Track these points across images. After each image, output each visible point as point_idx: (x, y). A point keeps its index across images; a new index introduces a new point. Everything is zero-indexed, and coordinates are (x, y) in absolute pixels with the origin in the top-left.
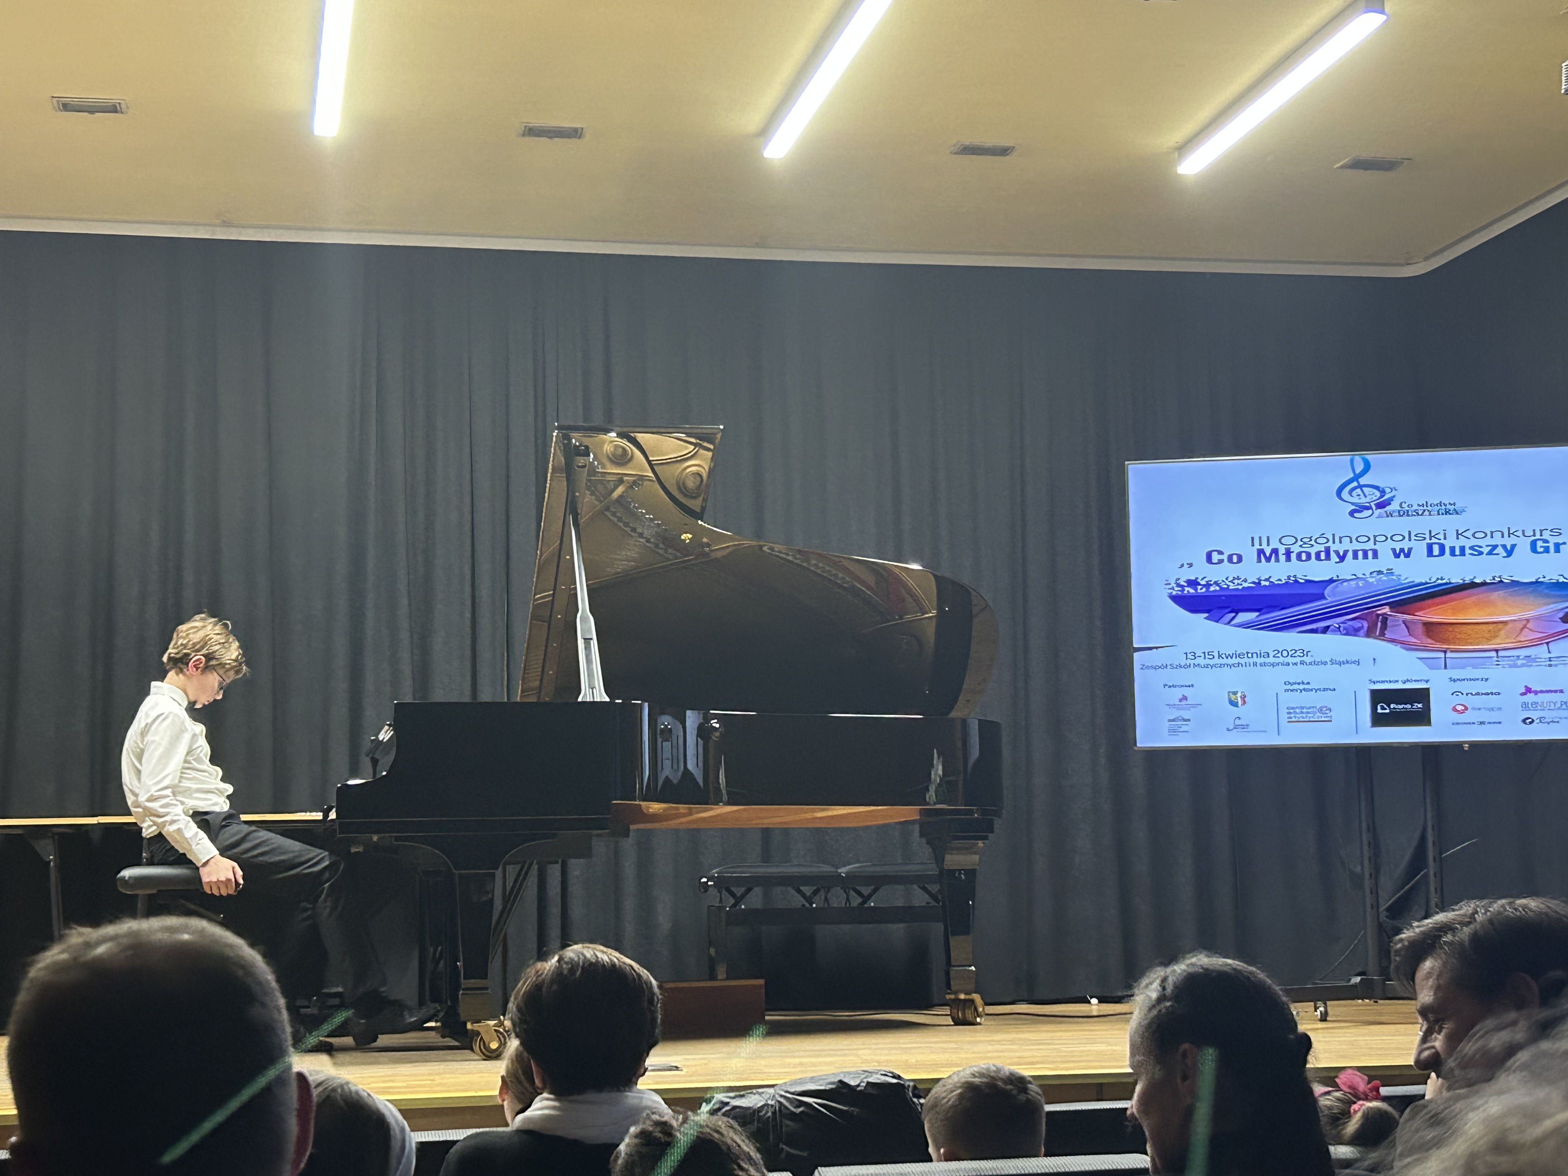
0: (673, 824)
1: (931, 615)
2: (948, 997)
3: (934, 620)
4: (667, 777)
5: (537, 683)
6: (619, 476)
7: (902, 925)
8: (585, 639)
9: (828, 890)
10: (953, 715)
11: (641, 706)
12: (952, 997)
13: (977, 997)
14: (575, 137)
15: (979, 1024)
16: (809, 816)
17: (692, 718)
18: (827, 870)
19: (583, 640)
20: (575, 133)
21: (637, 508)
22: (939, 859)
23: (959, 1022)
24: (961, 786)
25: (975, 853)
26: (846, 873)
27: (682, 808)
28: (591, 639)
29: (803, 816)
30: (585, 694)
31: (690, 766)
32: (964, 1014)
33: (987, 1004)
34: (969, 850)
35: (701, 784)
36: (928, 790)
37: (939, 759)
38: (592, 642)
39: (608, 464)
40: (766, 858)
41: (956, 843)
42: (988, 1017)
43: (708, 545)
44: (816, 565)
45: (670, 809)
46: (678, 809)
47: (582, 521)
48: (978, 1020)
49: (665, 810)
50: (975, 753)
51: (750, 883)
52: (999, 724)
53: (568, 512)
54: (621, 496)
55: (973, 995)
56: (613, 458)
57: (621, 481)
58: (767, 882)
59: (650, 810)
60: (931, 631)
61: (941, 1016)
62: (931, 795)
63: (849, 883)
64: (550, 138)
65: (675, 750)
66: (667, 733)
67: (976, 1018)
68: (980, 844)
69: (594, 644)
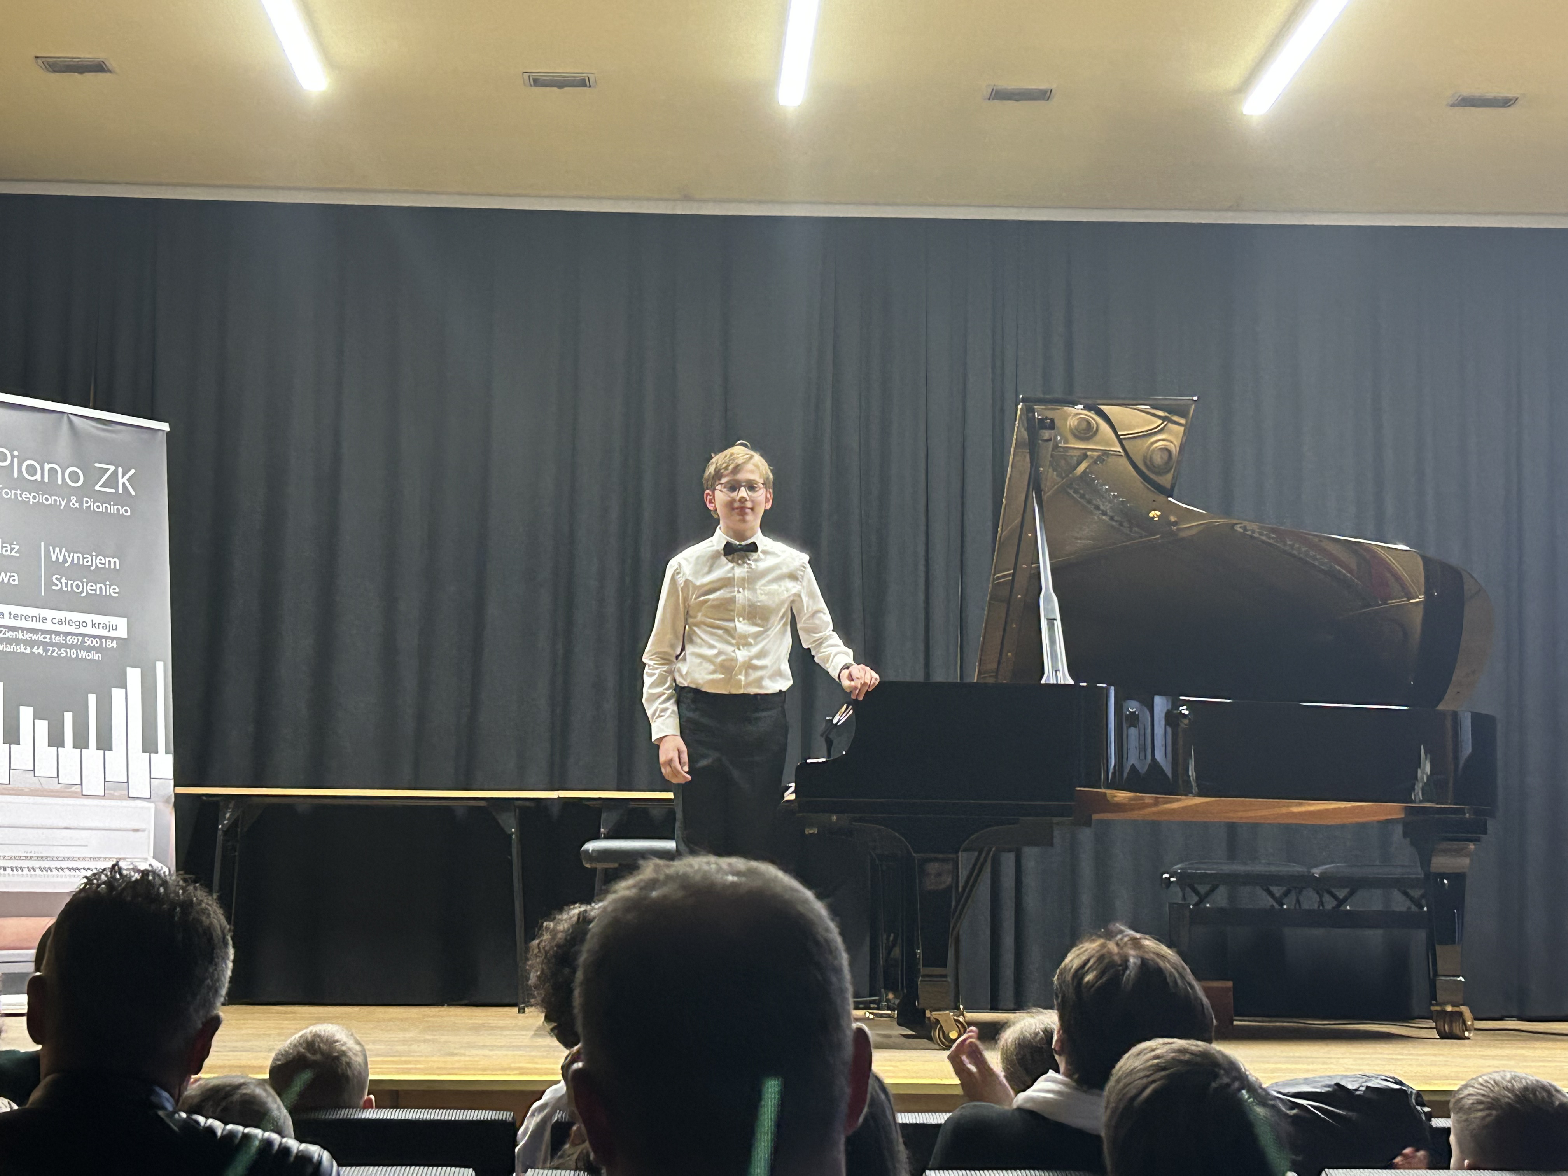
0: (1136, 815)
1: (1418, 600)
2: (1434, 1008)
3: (1422, 606)
4: (1133, 765)
5: (995, 666)
6: (1084, 451)
7: (1380, 932)
8: (1048, 619)
9: (1300, 892)
10: (1441, 707)
11: (1107, 690)
12: (1438, 1008)
13: (1465, 1010)
14: (1043, 99)
15: (1468, 1038)
16: (1284, 810)
17: (1160, 704)
18: (1300, 869)
19: (1046, 621)
20: (1044, 95)
21: (1102, 485)
22: (1426, 862)
23: (1445, 1036)
24: (1451, 784)
25: (1466, 856)
26: (1321, 874)
27: (1148, 798)
28: (1055, 619)
29: (1277, 811)
30: (1048, 677)
31: (1159, 756)
32: (1451, 1027)
33: (1476, 1019)
34: (1459, 852)
35: (1170, 775)
36: (1414, 789)
37: (1426, 756)
38: (1055, 622)
39: (1070, 437)
40: (1232, 854)
41: (1444, 845)
42: (1476, 1032)
43: (1175, 523)
44: (1292, 546)
45: (1134, 799)
46: (1142, 798)
47: (1045, 498)
48: (1467, 1034)
49: (1130, 799)
50: (1467, 750)
51: (1216, 881)
52: (1493, 717)
53: (1031, 489)
54: (1084, 472)
55: (1461, 1007)
56: (1077, 434)
57: (1085, 456)
58: (1234, 880)
59: (1115, 799)
60: (1417, 618)
61: (1425, 1028)
62: (1418, 793)
63: (1323, 885)
64: (1017, 100)
65: (1142, 738)
66: (1133, 719)
67: (1464, 1032)
68: (1472, 846)
69: (1058, 624)
